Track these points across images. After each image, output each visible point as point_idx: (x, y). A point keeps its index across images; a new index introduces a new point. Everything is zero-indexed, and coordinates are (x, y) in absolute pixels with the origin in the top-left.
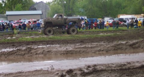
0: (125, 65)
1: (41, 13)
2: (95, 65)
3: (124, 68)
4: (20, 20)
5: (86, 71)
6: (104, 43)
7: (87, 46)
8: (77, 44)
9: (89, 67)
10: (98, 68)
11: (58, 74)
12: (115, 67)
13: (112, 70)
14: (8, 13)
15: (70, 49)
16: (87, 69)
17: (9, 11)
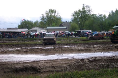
0: (111, 57)
1: (66, 28)
2: (96, 57)
3: (111, 59)
4: (55, 31)
5: (91, 60)
6: (101, 45)
7: (91, 47)
8: (86, 46)
9: (93, 58)
10: (97, 58)
11: (76, 61)
12: (106, 58)
13: (105, 60)
14: (48, 28)
15: (82, 48)
16: (92, 59)
17: (48, 26)
